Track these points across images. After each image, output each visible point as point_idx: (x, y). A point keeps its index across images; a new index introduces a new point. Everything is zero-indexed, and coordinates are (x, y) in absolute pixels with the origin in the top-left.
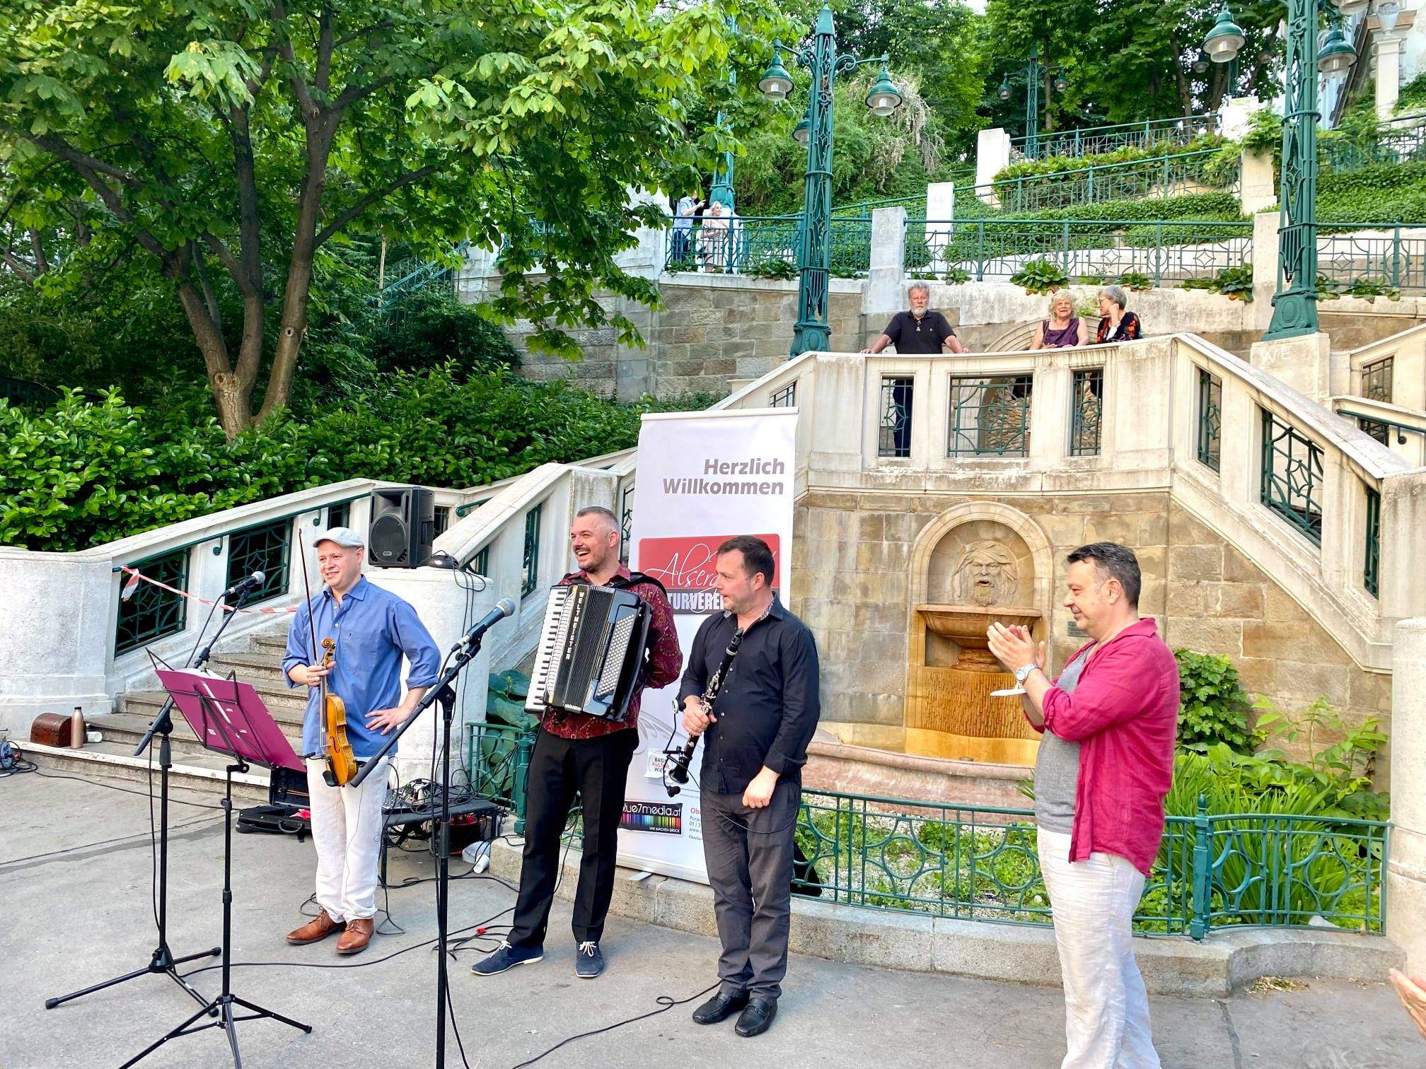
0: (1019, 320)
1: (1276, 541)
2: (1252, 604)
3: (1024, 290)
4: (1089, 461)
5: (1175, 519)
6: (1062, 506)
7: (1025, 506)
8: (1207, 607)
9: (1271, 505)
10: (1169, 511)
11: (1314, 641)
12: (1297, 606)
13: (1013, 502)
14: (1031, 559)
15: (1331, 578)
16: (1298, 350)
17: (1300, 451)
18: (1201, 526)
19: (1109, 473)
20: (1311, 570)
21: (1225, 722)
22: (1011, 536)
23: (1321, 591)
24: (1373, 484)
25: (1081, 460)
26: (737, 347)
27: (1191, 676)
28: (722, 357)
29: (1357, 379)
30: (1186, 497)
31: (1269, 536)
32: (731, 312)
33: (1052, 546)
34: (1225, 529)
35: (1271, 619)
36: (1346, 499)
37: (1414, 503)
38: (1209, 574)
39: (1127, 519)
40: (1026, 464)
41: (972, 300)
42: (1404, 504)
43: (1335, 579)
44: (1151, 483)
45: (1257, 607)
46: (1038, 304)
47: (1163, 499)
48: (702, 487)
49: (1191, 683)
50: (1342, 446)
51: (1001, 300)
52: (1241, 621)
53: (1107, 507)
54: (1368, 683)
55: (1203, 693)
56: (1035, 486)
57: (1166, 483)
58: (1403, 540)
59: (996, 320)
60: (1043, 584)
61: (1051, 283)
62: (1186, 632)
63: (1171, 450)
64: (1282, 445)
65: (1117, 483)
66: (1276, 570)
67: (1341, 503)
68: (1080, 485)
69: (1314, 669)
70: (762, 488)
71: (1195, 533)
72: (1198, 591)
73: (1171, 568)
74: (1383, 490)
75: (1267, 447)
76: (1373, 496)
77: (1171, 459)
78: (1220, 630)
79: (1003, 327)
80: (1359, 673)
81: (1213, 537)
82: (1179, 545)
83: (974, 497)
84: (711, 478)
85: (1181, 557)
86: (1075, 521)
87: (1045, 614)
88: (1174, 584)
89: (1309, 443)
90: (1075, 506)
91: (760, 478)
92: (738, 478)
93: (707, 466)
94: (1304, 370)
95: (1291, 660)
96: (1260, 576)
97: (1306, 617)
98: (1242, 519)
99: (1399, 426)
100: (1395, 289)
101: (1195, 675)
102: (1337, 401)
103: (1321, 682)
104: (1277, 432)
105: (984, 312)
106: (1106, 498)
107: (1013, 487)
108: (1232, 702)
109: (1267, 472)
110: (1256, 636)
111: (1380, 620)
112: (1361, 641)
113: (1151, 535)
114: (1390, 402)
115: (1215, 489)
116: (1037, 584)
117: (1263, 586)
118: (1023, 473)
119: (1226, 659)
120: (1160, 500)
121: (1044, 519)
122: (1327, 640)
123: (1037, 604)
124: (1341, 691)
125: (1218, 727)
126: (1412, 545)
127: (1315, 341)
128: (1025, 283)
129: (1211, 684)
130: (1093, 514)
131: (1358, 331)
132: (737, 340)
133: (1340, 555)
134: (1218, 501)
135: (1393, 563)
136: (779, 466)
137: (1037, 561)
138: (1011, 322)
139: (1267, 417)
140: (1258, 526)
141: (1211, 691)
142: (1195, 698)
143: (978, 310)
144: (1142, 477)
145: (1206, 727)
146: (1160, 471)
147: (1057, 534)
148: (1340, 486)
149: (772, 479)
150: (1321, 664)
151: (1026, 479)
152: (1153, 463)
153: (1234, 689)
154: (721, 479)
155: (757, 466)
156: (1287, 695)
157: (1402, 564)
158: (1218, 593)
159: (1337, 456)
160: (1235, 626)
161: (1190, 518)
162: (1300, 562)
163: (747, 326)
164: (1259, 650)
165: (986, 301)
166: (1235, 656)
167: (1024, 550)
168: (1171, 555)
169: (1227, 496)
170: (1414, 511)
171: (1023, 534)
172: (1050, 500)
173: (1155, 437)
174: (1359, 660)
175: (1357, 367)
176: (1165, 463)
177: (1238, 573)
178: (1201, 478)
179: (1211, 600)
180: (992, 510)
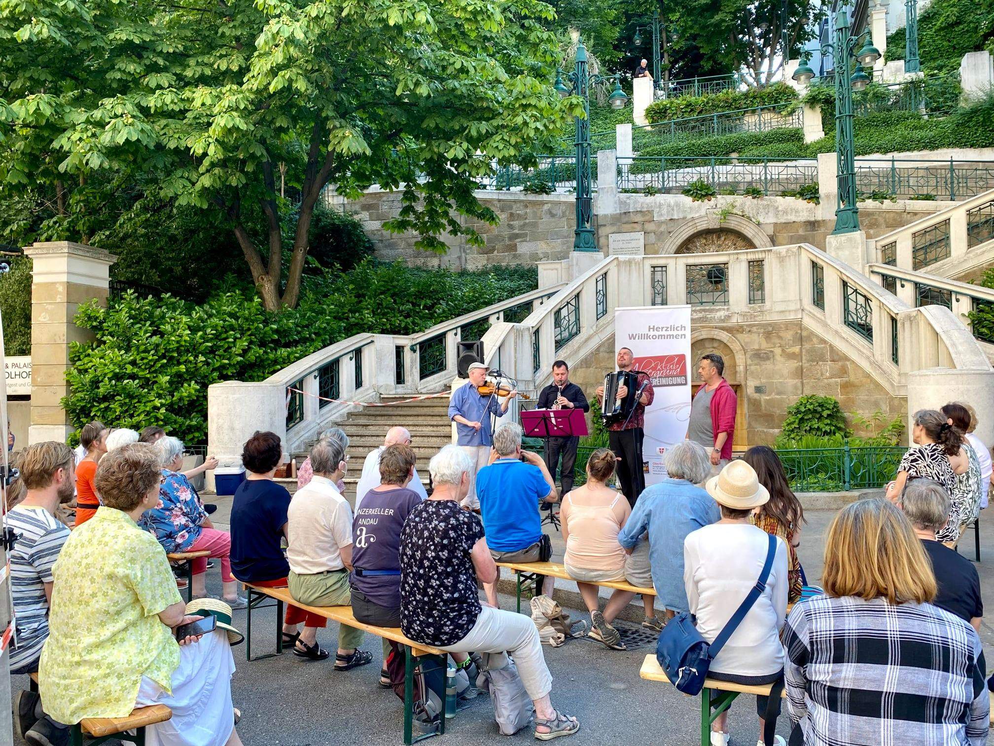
0: (689, 217)
1: (853, 342)
2: (844, 371)
3: (691, 199)
4: (760, 307)
5: (804, 334)
6: (748, 329)
7: (729, 330)
8: (822, 374)
9: (849, 325)
10: (801, 330)
11: (872, 386)
12: (864, 371)
13: (723, 329)
14: (734, 356)
15: (878, 357)
16: (850, 240)
17: (861, 300)
18: (817, 336)
19: (770, 311)
20: (869, 354)
21: (835, 426)
22: (722, 345)
23: (874, 364)
24: (894, 316)
25: (756, 306)
26: (517, 236)
27: (819, 406)
28: (507, 242)
29: (879, 252)
30: (808, 322)
31: (850, 339)
32: (512, 214)
33: (744, 350)
34: (828, 337)
35: (852, 378)
36: (883, 322)
37: (911, 324)
38: (822, 358)
39: (781, 334)
40: (728, 309)
41: (660, 205)
42: (907, 325)
43: (880, 358)
44: (792, 316)
45: (846, 373)
46: (699, 207)
47: (799, 325)
48: (648, 337)
49: (819, 409)
50: (880, 298)
51: (677, 205)
52: (839, 380)
53: (770, 329)
54: (896, 402)
55: (825, 414)
56: (734, 320)
57: (800, 316)
58: (907, 340)
59: (675, 217)
60: (741, 368)
61: (707, 195)
62: (813, 387)
63: (801, 300)
64: (853, 297)
65: (775, 318)
66: (853, 355)
67: (881, 324)
68: (757, 319)
69: (873, 399)
70: (676, 337)
71: (815, 340)
72: (817, 367)
73: (804, 358)
74: (898, 318)
75: (846, 298)
76: (894, 320)
77: (801, 305)
78: (829, 385)
79: (680, 221)
80: (892, 399)
81: (823, 341)
82: (807, 346)
83: (703, 327)
84: (652, 333)
85: (808, 351)
86: (755, 337)
87: (743, 383)
88: (806, 365)
89: (865, 296)
90: (754, 329)
91: (675, 333)
92: (664, 333)
93: (650, 329)
94: (854, 250)
95: (862, 396)
96: (847, 359)
97: (868, 376)
98: (837, 332)
99: (901, 279)
100: (894, 196)
101: (821, 405)
102: (871, 266)
103: (876, 404)
104: (850, 291)
105: (668, 212)
106: (770, 325)
107: (723, 321)
108: (837, 417)
109: (846, 310)
110: (846, 386)
111: (899, 375)
112: (892, 385)
113: (794, 342)
114: (896, 266)
115: (823, 318)
116: (738, 369)
117: (848, 363)
118: (727, 313)
119: (833, 398)
120: (797, 324)
121: (739, 336)
122: (877, 385)
123: (738, 379)
124: (885, 408)
125: (833, 428)
126: (911, 342)
127: (858, 236)
128: (691, 195)
129: (828, 409)
130: (764, 333)
131: (876, 219)
132: (516, 231)
133: (882, 347)
134: (825, 325)
135: (904, 350)
136: (683, 327)
137: (737, 357)
138: (684, 218)
139: (845, 284)
140: (844, 335)
141: (829, 412)
142: (821, 416)
143: (664, 211)
144: (787, 314)
145: (827, 428)
146: (796, 311)
147: (746, 343)
148: (880, 316)
149: (680, 333)
150: (877, 396)
151: (729, 317)
152: (792, 307)
153: (838, 411)
154: (657, 333)
155: (673, 328)
156: (861, 412)
157: (908, 350)
158: (827, 368)
159: (878, 303)
160: (836, 382)
161: (812, 333)
162: (865, 351)
163: (522, 223)
164: (848, 393)
165: (669, 206)
166: (838, 397)
167: (729, 352)
168: (804, 351)
169: (829, 322)
170: (911, 327)
171: (729, 344)
172: (742, 327)
173: (793, 295)
174: (891, 393)
175: (879, 247)
176: (799, 307)
177: (836, 358)
178: (816, 314)
179: (824, 371)
180: (713, 333)
